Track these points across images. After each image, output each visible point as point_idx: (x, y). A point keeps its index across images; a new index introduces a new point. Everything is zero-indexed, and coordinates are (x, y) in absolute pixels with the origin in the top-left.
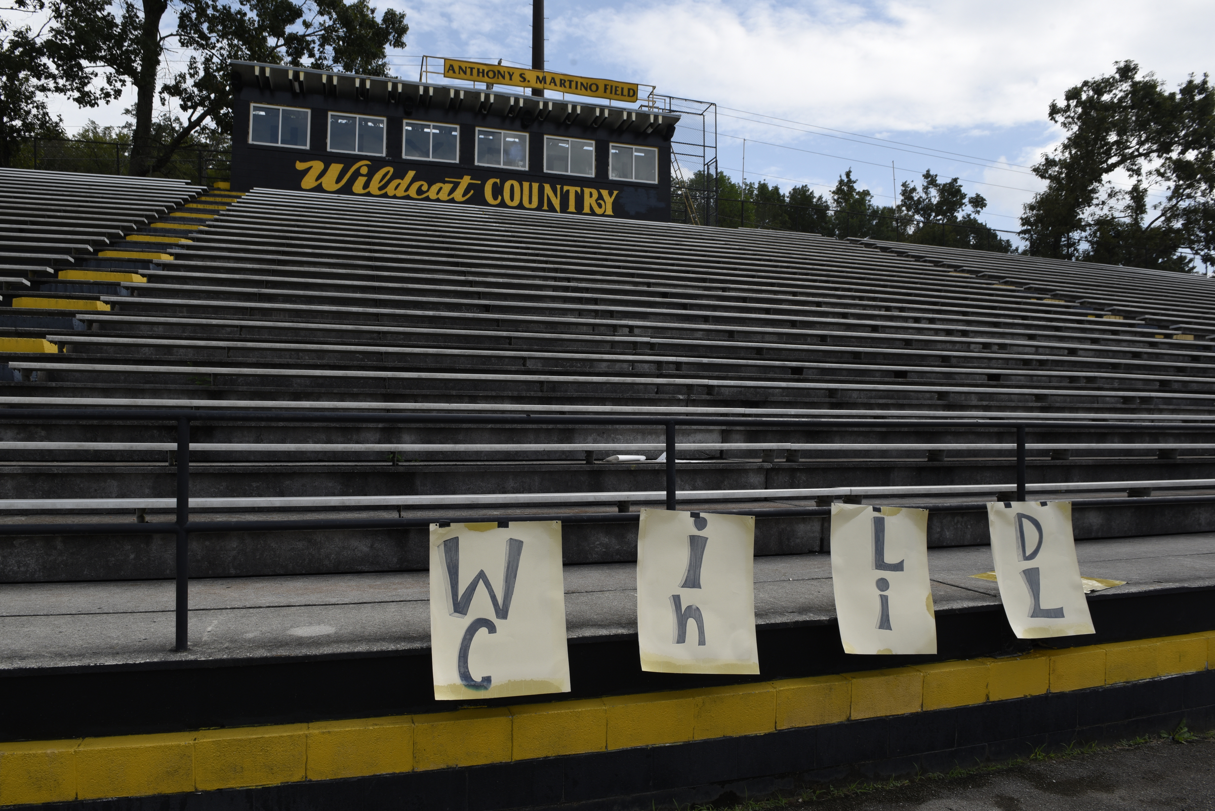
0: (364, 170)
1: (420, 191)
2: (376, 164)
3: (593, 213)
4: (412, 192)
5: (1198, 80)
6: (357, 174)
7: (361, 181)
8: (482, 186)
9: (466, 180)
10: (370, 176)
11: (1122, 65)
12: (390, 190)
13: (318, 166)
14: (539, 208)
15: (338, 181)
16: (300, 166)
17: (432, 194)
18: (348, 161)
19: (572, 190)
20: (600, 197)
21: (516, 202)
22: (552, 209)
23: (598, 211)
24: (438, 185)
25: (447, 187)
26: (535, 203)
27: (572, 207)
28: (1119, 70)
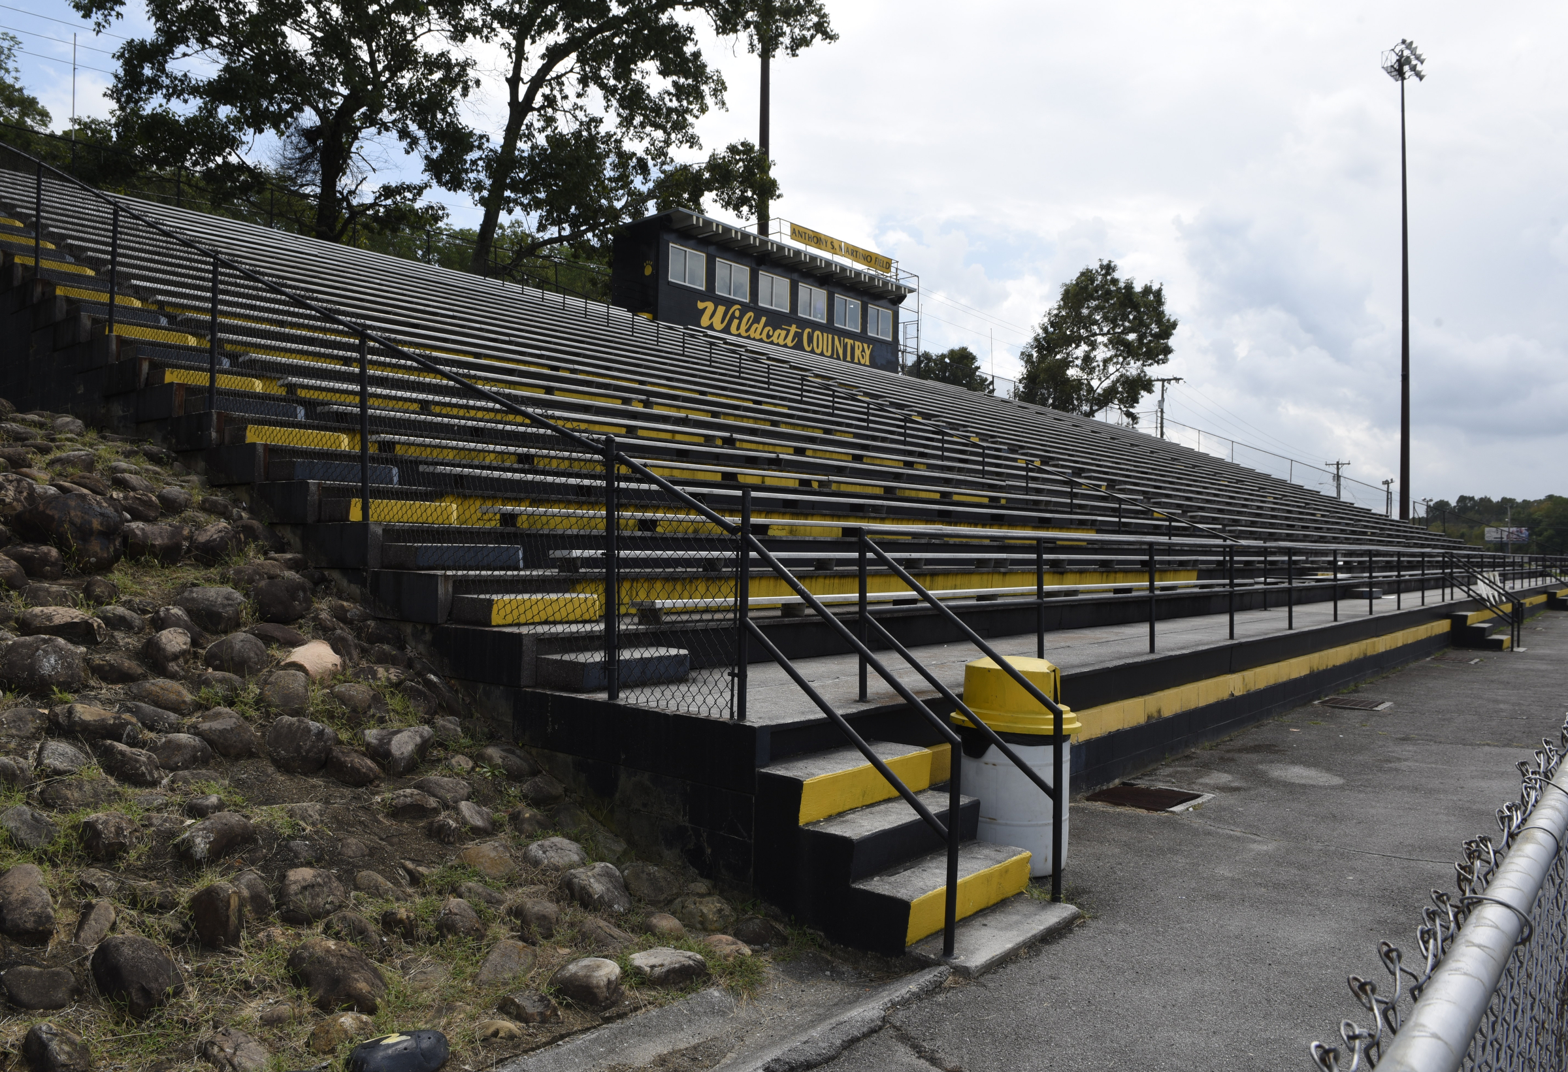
0: (737, 314)
1: (768, 336)
2: (745, 308)
3: (859, 363)
4: (764, 337)
5: (1155, 287)
6: (733, 317)
7: (736, 322)
8: (802, 334)
9: (793, 329)
10: (741, 318)
11: (1105, 262)
12: (751, 333)
13: (710, 305)
14: (831, 357)
15: (722, 322)
16: (701, 305)
17: (774, 339)
18: (729, 303)
19: (849, 342)
20: (863, 350)
21: (819, 351)
22: (838, 358)
23: (862, 362)
24: (778, 331)
25: (783, 333)
26: (829, 354)
27: (849, 359)
28: (1102, 267)
